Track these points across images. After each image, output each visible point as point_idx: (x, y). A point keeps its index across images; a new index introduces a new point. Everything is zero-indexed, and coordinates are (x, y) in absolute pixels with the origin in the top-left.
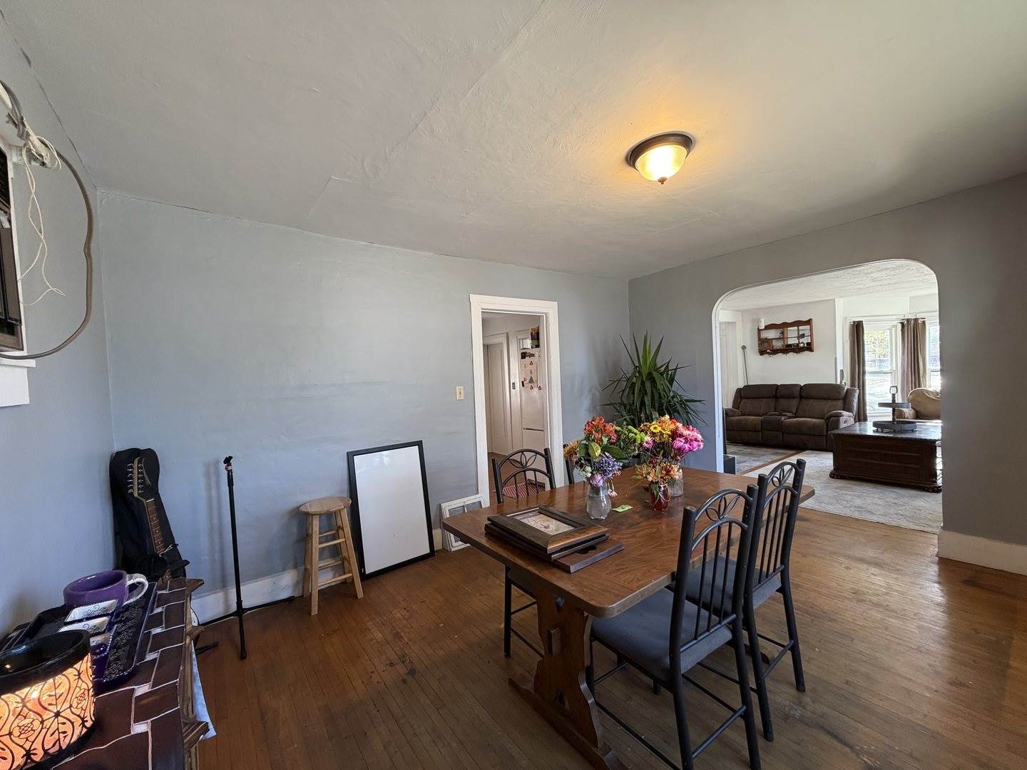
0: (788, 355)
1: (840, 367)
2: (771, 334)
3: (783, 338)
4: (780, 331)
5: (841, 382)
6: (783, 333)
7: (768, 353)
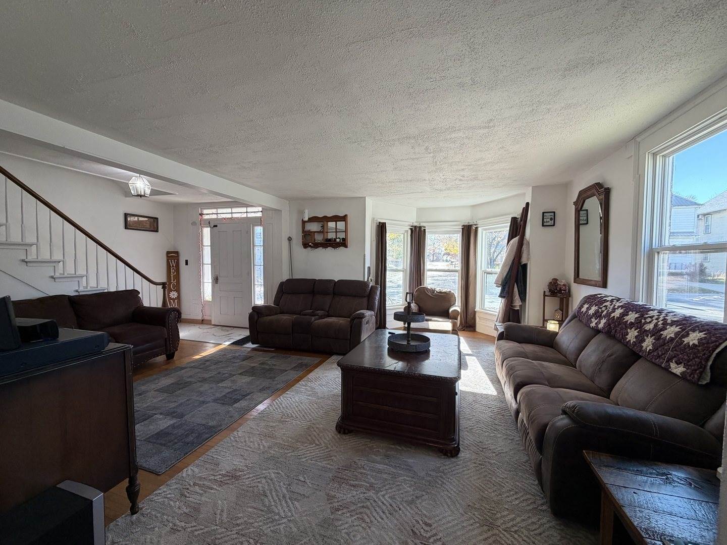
0: (327, 249)
1: (367, 264)
2: (314, 227)
3: (323, 232)
4: (320, 224)
5: (368, 279)
6: (323, 227)
7: (310, 246)
